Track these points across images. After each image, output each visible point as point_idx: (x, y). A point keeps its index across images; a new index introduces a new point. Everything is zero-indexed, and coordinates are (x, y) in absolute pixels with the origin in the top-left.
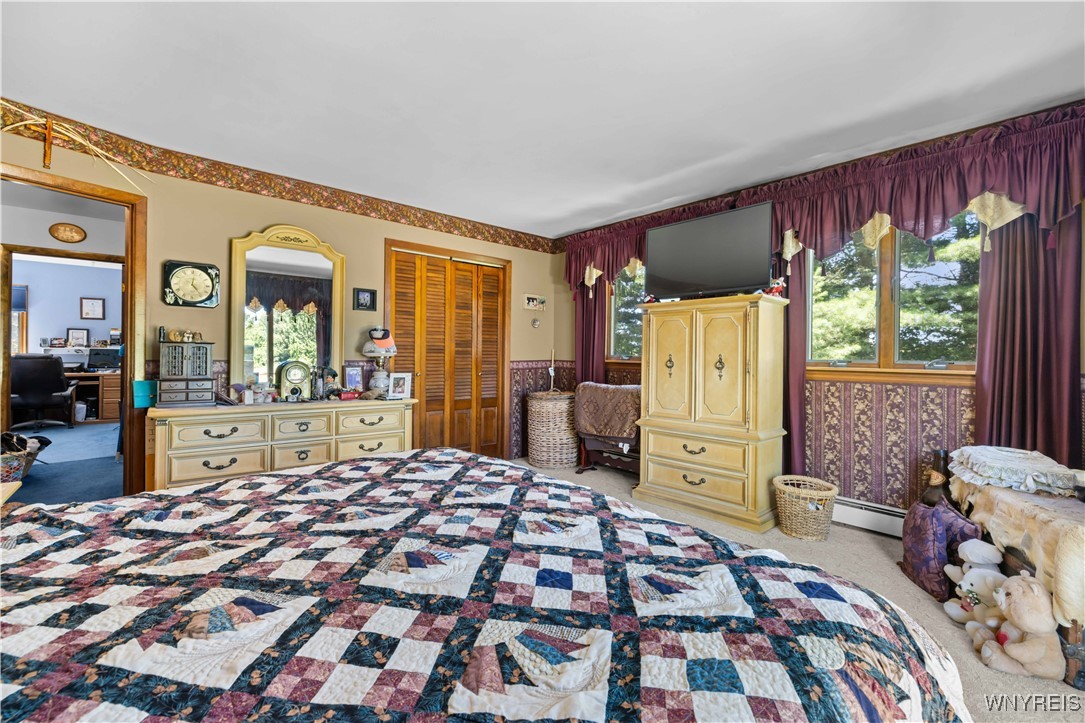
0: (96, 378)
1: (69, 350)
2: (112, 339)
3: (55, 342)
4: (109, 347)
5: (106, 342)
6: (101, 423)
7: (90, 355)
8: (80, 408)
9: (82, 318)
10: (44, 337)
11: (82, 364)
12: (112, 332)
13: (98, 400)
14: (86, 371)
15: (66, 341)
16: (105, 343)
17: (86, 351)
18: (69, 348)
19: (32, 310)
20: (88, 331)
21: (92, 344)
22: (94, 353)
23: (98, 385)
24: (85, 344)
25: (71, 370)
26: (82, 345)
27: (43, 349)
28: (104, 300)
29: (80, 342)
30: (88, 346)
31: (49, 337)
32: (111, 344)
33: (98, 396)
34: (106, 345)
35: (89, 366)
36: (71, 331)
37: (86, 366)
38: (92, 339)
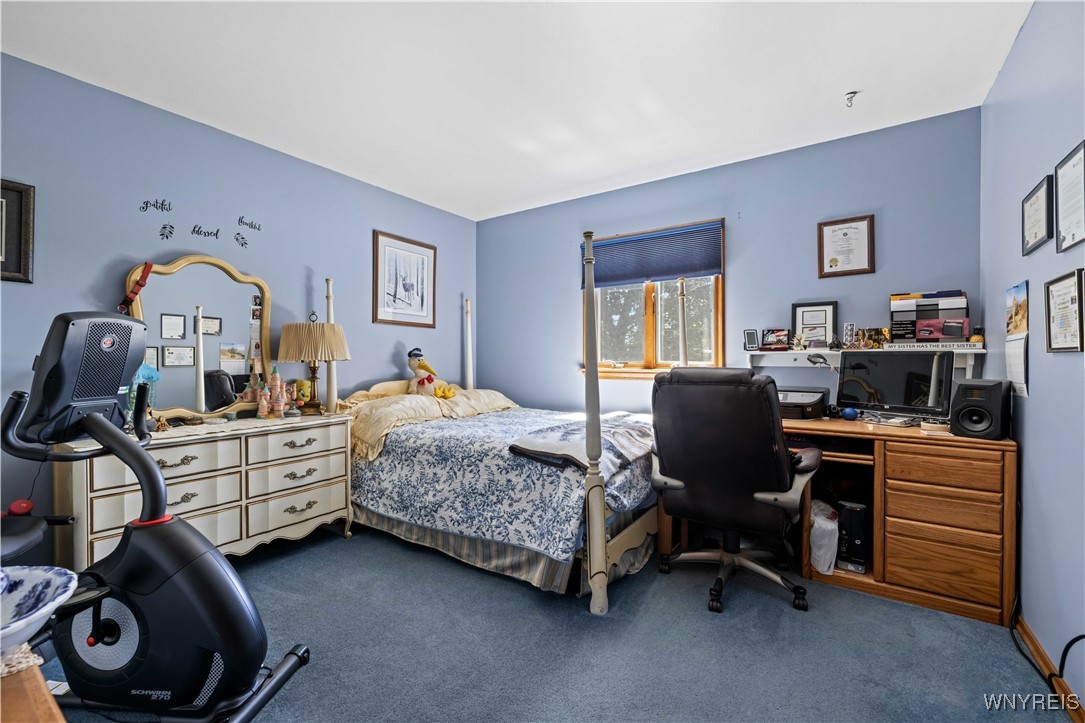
0: (864, 445)
1: (797, 356)
2: (895, 325)
3: (771, 338)
4: (887, 347)
5: (878, 332)
6: (883, 593)
7: (843, 370)
8: (825, 533)
9: (823, 275)
10: (751, 327)
11: (825, 395)
12: (897, 304)
13: (868, 514)
14: (835, 415)
15: (792, 334)
16: (876, 335)
17: (834, 358)
18: (797, 351)
19: (731, 270)
20: (835, 305)
21: (846, 339)
22: (853, 365)
23: (871, 469)
24: (830, 340)
25: (800, 411)
26: (822, 344)
27: (748, 355)
28: (871, 219)
29: (819, 334)
30: (836, 345)
31: (760, 327)
32: (894, 338)
33: (868, 499)
34: (878, 342)
35: (845, 399)
36: (799, 311)
37: (833, 401)
38: (845, 326)
